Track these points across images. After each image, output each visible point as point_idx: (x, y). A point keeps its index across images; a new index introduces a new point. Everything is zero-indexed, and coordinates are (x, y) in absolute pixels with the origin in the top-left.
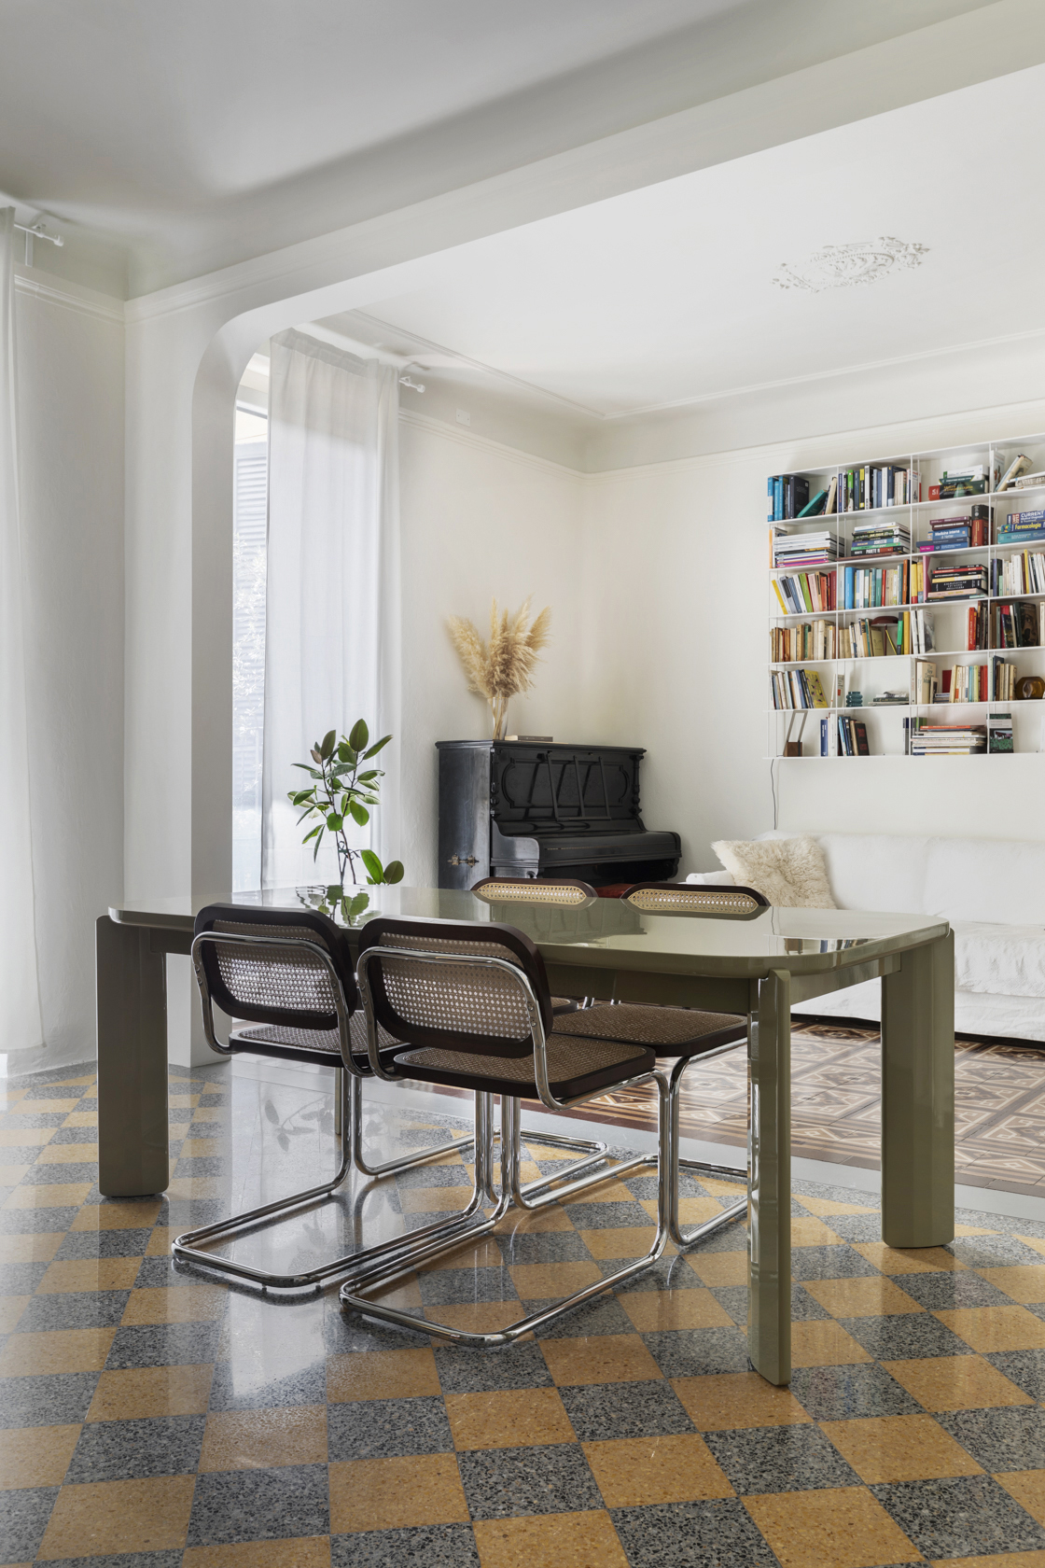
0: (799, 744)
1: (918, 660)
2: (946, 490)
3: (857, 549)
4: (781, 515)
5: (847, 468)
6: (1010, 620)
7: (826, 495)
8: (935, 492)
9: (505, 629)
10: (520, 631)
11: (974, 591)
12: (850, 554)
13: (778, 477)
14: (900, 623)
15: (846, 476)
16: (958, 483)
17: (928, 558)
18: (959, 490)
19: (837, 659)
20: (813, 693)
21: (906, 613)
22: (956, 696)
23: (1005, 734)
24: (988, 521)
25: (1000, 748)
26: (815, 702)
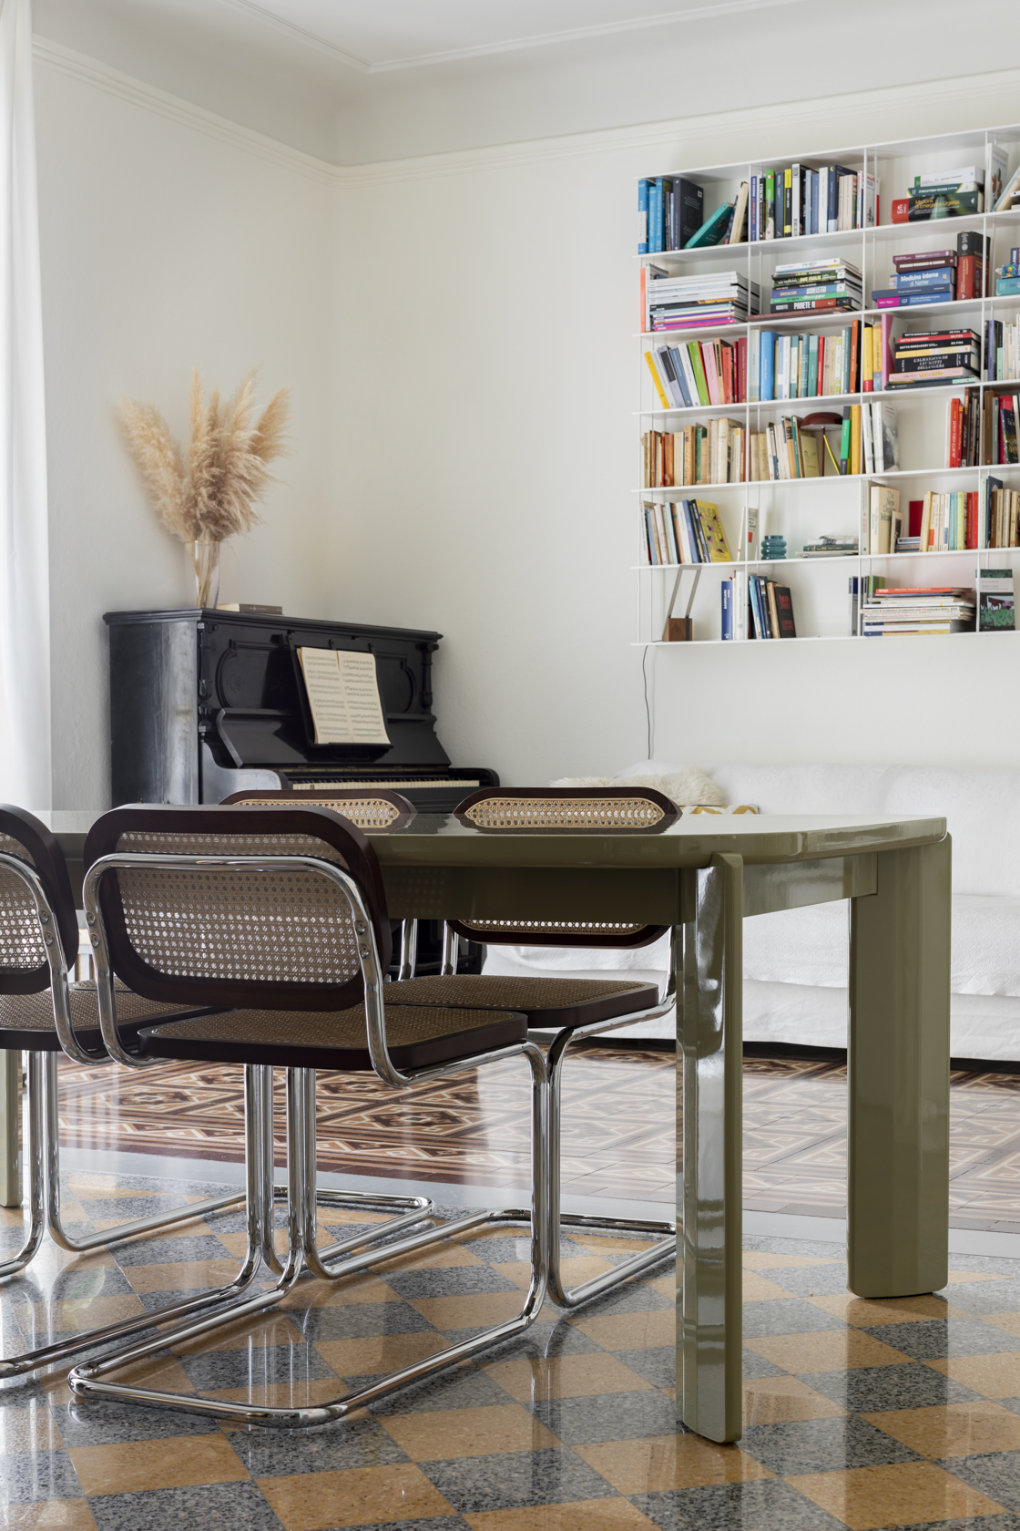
0: (687, 621)
1: (873, 484)
2: (917, 208)
3: (780, 301)
4: (659, 243)
5: (764, 167)
6: (1013, 418)
7: (730, 211)
8: (901, 210)
9: (214, 424)
10: (239, 429)
11: (960, 371)
12: (769, 309)
13: (654, 179)
14: (846, 423)
15: (763, 181)
16: (937, 196)
17: (890, 318)
18: (939, 207)
19: (747, 483)
20: (709, 538)
21: (854, 407)
22: (930, 542)
23: (1002, 602)
24: (981, 258)
25: (996, 624)
26: (713, 553)
